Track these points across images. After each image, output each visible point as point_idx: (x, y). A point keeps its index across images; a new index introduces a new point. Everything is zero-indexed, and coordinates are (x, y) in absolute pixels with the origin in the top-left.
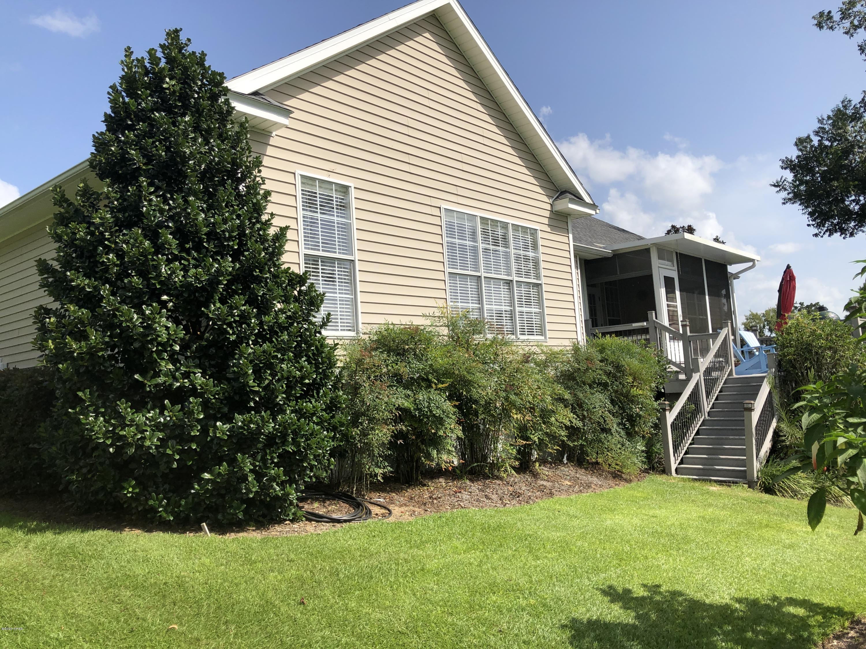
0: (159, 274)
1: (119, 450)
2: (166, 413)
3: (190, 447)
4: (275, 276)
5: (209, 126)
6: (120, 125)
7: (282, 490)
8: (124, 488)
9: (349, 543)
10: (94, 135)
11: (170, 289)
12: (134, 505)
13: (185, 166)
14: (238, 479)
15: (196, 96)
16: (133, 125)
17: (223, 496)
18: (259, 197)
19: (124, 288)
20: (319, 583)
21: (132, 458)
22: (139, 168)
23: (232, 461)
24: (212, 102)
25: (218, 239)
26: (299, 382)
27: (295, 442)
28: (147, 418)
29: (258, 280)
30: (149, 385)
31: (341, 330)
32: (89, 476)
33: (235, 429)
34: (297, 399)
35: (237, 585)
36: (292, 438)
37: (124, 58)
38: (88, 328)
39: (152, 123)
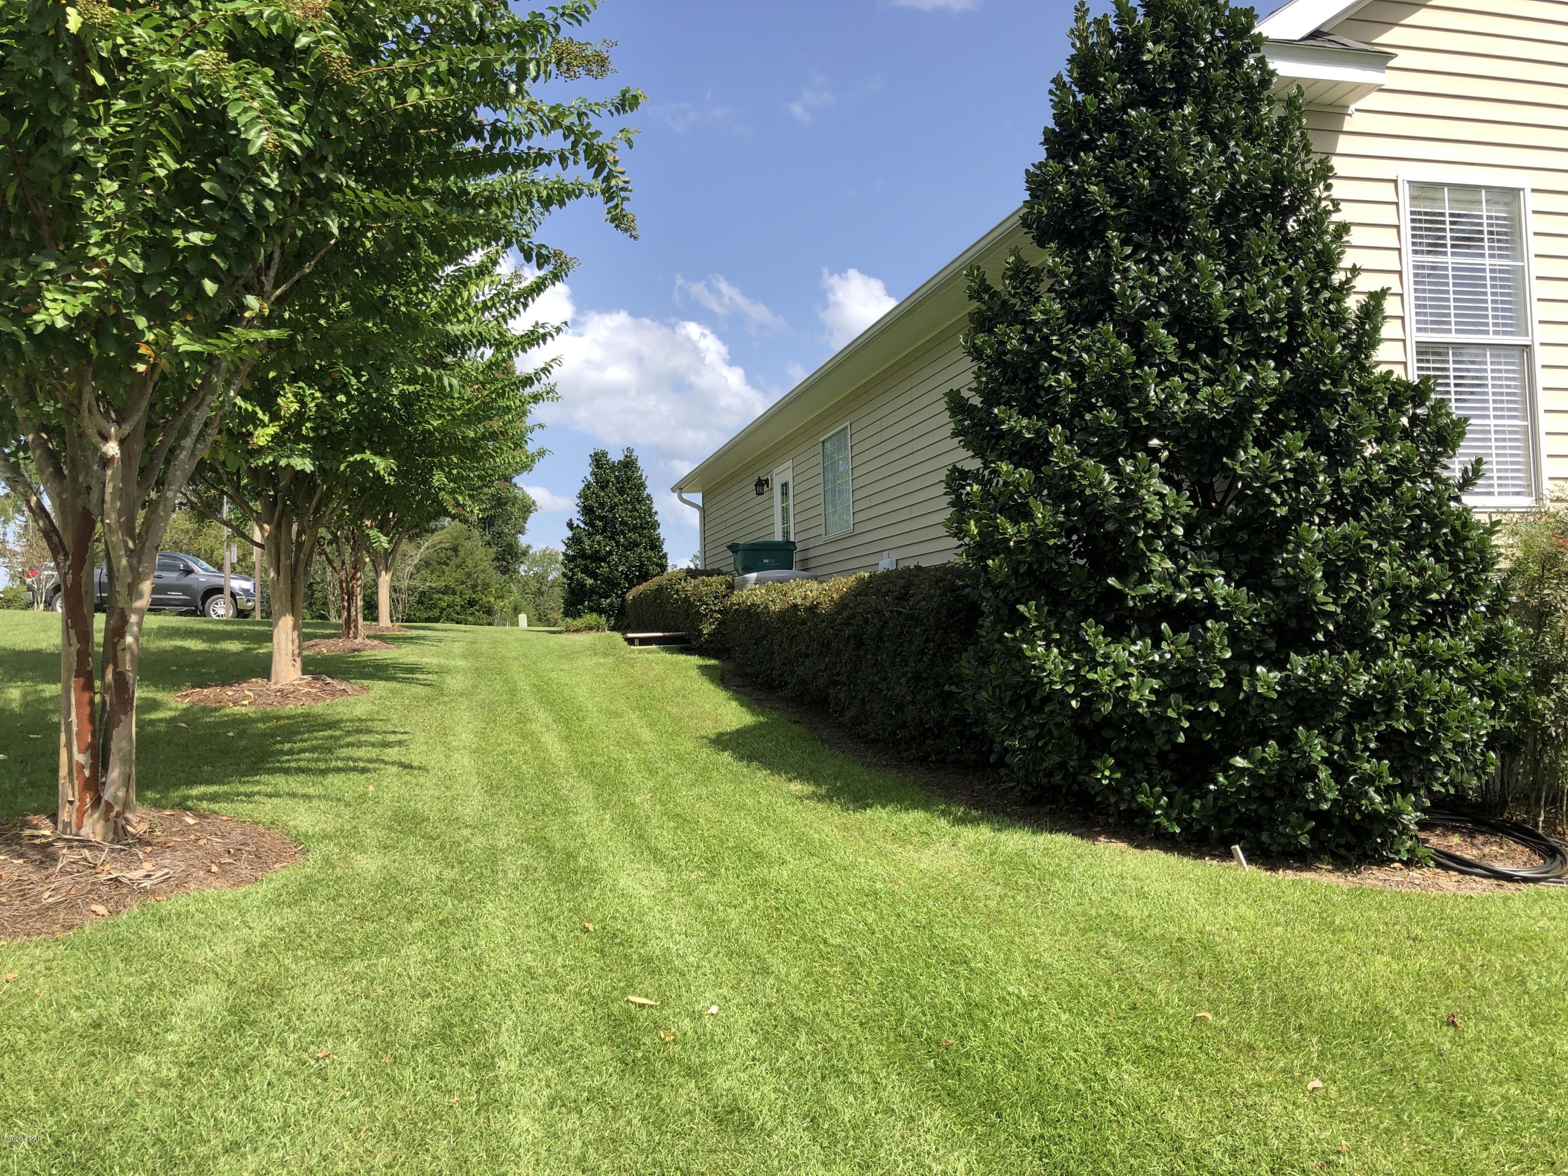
0: (1146, 402)
1: (1086, 703)
2: (1164, 645)
3: (1207, 709)
4: (1363, 390)
5: (1226, 117)
6: (1071, 144)
7: (1384, 802)
8: (1095, 769)
9: (1540, 924)
10: (1027, 171)
11: (1165, 427)
12: (1112, 800)
13: (1184, 200)
14: (1299, 773)
15: (1202, 64)
16: (1092, 140)
17: (1270, 802)
18: (1328, 238)
19: (1085, 429)
20: (1484, 992)
21: (1107, 720)
22: (1104, 216)
23: (1287, 741)
24: (1232, 70)
25: (1249, 327)
26: (1418, 598)
27: (1410, 713)
28: (1131, 654)
29: (1329, 400)
30: (1134, 595)
31: (1500, 493)
32: (1040, 744)
33: (1292, 681)
34: (1413, 631)
35: (1311, 964)
36: (1406, 706)
37: (1074, 25)
38: (1031, 500)
39: (1124, 131)
